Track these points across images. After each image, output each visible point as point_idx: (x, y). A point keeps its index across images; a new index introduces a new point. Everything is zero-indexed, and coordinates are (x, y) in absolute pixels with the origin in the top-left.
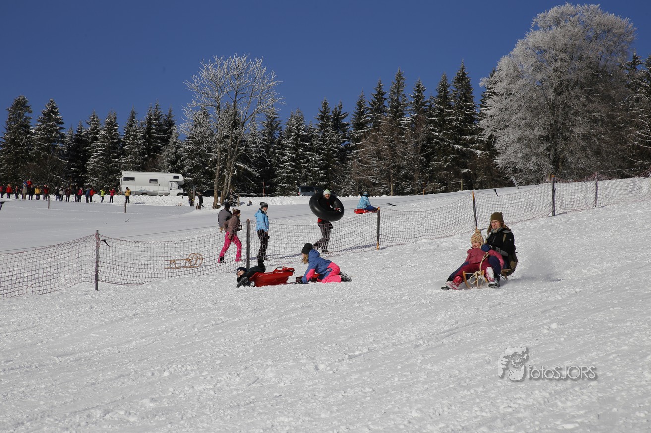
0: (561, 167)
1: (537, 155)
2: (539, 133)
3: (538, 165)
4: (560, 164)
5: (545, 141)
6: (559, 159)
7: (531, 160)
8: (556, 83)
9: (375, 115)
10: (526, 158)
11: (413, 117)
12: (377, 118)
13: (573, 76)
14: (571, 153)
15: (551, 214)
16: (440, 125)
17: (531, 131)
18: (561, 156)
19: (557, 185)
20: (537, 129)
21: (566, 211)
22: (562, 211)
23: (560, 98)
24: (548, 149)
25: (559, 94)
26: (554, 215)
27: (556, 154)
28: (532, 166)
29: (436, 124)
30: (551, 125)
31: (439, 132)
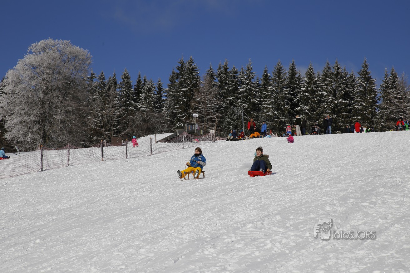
0: (47, 141)
1: (32, 133)
2: (34, 119)
3: (33, 139)
4: (47, 138)
5: (37, 124)
6: (46, 135)
7: (28, 136)
8: (44, 87)
10: (25, 134)
13: (55, 84)
14: (54, 132)
15: (40, 170)
17: (28, 117)
18: (48, 134)
19: (44, 152)
20: (32, 116)
21: (50, 168)
22: (47, 168)
23: (46, 97)
24: (40, 129)
25: (46, 94)
26: (42, 171)
27: (44, 132)
28: (29, 140)
30: (41, 114)
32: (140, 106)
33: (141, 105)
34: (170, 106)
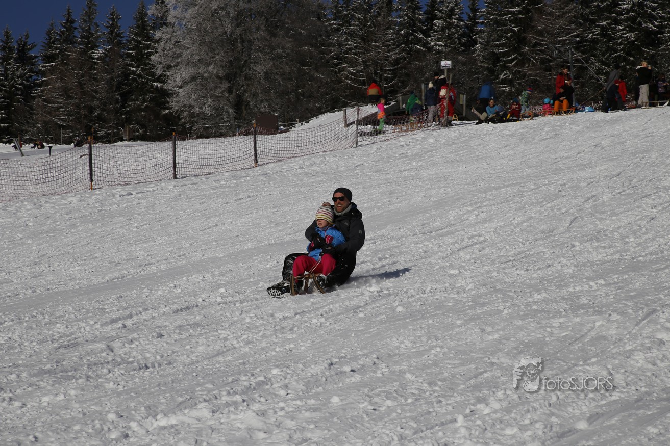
0: (245, 112)
1: (216, 98)
2: (216, 72)
3: (217, 109)
5: (224, 81)
6: (242, 101)
7: (207, 102)
8: (233, 13)
9: (64, 47)
11: (106, 50)
12: (66, 50)
14: (255, 95)
16: (138, 60)
17: (206, 69)
23: (238, 31)
24: (230, 91)
25: (237, 25)
29: (133, 58)
30: (230, 62)
31: (137, 67)
32: (432, 44)
33: (436, 40)
34: (488, 42)
